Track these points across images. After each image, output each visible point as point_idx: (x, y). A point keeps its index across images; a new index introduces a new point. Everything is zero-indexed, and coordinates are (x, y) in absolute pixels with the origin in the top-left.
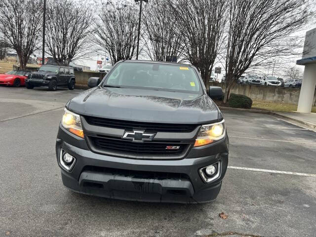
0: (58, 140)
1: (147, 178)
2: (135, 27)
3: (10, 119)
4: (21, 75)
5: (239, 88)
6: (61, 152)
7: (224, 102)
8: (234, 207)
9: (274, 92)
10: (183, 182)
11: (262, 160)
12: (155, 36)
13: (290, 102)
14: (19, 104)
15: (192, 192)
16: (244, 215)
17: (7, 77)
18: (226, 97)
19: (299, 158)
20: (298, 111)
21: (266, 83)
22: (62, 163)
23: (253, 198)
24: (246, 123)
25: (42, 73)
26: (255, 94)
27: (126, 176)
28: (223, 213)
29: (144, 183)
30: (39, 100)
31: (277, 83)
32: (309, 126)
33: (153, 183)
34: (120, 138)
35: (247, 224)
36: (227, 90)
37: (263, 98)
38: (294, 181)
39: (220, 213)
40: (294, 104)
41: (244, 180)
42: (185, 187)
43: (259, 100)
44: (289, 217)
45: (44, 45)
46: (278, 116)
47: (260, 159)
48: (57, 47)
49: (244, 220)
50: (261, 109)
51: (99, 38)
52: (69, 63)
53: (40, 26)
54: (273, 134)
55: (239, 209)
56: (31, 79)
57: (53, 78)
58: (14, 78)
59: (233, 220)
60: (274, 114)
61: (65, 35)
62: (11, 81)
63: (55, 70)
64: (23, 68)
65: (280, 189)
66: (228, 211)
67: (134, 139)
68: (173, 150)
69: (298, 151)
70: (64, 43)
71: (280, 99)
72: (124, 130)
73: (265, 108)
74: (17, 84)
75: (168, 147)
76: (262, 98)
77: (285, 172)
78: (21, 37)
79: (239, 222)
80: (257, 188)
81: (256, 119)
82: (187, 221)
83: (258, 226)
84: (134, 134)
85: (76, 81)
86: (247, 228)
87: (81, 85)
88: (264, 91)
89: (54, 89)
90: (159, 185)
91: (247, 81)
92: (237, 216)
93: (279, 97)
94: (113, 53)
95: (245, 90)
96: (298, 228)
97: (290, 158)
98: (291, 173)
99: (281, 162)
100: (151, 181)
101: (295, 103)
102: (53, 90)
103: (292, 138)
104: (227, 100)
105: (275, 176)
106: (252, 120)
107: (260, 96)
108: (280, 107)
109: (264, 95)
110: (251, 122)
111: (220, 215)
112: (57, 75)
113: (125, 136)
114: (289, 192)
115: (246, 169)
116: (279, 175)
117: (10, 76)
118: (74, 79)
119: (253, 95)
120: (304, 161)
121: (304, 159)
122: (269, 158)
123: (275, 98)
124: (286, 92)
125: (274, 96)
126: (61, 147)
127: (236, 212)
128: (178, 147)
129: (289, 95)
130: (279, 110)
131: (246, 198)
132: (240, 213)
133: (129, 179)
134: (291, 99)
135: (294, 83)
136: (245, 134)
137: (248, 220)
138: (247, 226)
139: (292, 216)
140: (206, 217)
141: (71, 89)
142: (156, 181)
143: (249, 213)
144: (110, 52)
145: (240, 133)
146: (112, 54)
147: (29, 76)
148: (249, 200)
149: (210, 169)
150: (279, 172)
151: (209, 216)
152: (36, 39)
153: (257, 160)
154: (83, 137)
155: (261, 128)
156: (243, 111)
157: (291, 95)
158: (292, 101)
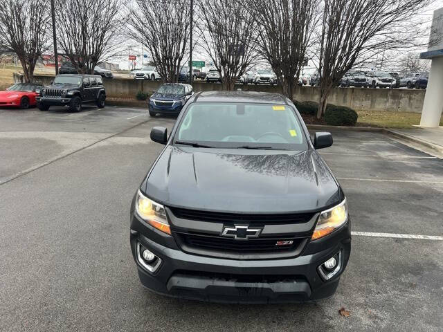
0: (133, 232)
1: (254, 282)
2: (185, 12)
3: (33, 168)
4: (29, 92)
5: (337, 93)
6: (138, 246)
7: (318, 117)
8: (355, 298)
9: (387, 97)
10: (298, 284)
11: (382, 217)
12: (215, 23)
13: (409, 109)
14: (38, 140)
15: (309, 294)
16: (370, 310)
17: (9, 94)
18: (321, 110)
19: (430, 210)
20: (422, 125)
21: (374, 81)
22: (141, 260)
23: (378, 282)
24: (352, 151)
25: (59, 88)
26: (360, 100)
27: (227, 280)
28: (343, 309)
29: (250, 288)
30: (62, 130)
31: (390, 81)
32: (438, 151)
33: (262, 288)
34: (218, 235)
35: (374, 322)
36: (322, 101)
37: (371, 105)
38: (427, 250)
39: (340, 308)
40: (414, 113)
41: (362, 253)
42: (302, 290)
43: (366, 109)
44: (425, 308)
45: (55, 43)
46: (394, 136)
47: (378, 216)
48: (75, 45)
49: (370, 317)
50: (369, 125)
51: (135, 31)
52: (93, 68)
53: (46, 15)
54: (390, 169)
55: (361, 300)
56: (44, 98)
57: (76, 94)
58: (21, 96)
59: (356, 318)
60: (389, 132)
61: (84, 28)
62: (16, 101)
63: (76, 81)
64: (29, 78)
65: (411, 265)
66: (350, 305)
67: (236, 236)
68: (285, 246)
69: (427, 198)
70: (85, 38)
71: (395, 106)
72: (222, 224)
73: (375, 122)
74: (25, 104)
75: (278, 243)
76: (369, 107)
77: (414, 236)
78: (22, 33)
79: (366, 321)
80: (380, 265)
81: (365, 144)
82: (300, 324)
83: (390, 325)
84: (235, 230)
85: (107, 94)
86: (376, 328)
87: (113, 99)
88: (372, 96)
89: (79, 109)
90: (269, 290)
91: (347, 80)
92: (361, 312)
93: (393, 103)
94: (156, 51)
95: (346, 95)
96: (437, 325)
97: (418, 211)
98: (421, 237)
99: (407, 219)
100: (260, 285)
101: (415, 110)
102: (77, 112)
103: (416, 174)
104: (322, 115)
105: (401, 243)
106: (359, 146)
107: (367, 103)
108: (395, 119)
109: (372, 101)
110: (358, 149)
111: (340, 312)
112: (81, 89)
113: (225, 233)
114: (421, 269)
115: (362, 234)
116: (406, 242)
117: (14, 94)
118: (103, 92)
119: (357, 102)
120: (436, 214)
121: (436, 211)
122: (390, 213)
123: (388, 105)
124: (403, 95)
125: (386, 102)
126: (138, 241)
127: (359, 305)
128: (291, 242)
129: (407, 99)
130: (394, 125)
131: (369, 282)
132: (364, 306)
133: (231, 284)
134: (410, 105)
135: (413, 79)
136: (353, 171)
137: (376, 317)
138: (375, 326)
139: (429, 307)
140: (324, 316)
141: (100, 107)
142: (266, 285)
143: (375, 306)
144: (151, 50)
145: (347, 171)
146: (154, 53)
147: (41, 93)
148: (373, 285)
149: (330, 263)
150: (406, 236)
151: (326, 313)
152: (44, 35)
153: (375, 218)
154: (170, 233)
155: (374, 160)
156: (345, 129)
157: (410, 99)
158: (411, 107)
